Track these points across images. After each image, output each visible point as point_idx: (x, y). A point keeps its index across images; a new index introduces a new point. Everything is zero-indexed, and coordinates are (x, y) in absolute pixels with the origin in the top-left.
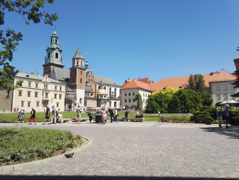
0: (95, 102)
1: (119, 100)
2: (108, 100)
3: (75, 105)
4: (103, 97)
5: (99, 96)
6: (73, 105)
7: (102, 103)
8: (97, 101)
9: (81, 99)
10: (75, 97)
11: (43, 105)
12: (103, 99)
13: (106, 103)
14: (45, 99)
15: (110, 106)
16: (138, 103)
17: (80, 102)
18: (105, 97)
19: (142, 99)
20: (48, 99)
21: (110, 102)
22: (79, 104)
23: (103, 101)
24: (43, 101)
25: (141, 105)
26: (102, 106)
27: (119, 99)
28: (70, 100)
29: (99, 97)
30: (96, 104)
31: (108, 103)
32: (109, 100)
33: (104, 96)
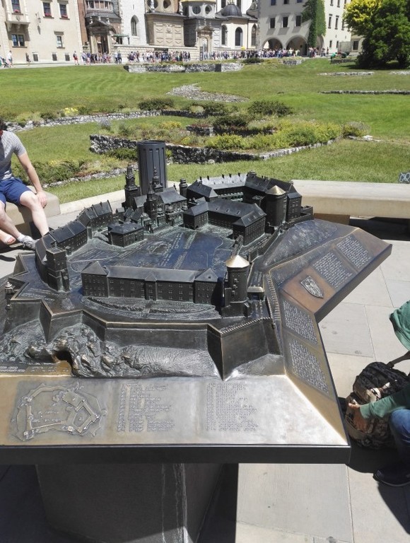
0: (178, 32)
1: (252, 21)
2: (217, 22)
3: (119, 40)
4: (203, 14)
5: (190, 8)
6: (111, 40)
7: (199, 33)
8: (185, 24)
9: (134, 20)
10: (114, 13)
11: (12, 42)
12: (202, 19)
13: (211, 34)
14: (12, 19)
15: (223, 43)
16: (312, 29)
17: (134, 32)
18: (208, 10)
19: (323, 15)
20: (23, 20)
21: (224, 30)
22: (130, 36)
23: (202, 24)
24: (9, 26)
25: (320, 36)
26: (200, 42)
27: (251, 19)
28: (100, 24)
29: (191, 14)
30: (181, 36)
31: (217, 33)
32: (222, 20)
33: (203, 7)
